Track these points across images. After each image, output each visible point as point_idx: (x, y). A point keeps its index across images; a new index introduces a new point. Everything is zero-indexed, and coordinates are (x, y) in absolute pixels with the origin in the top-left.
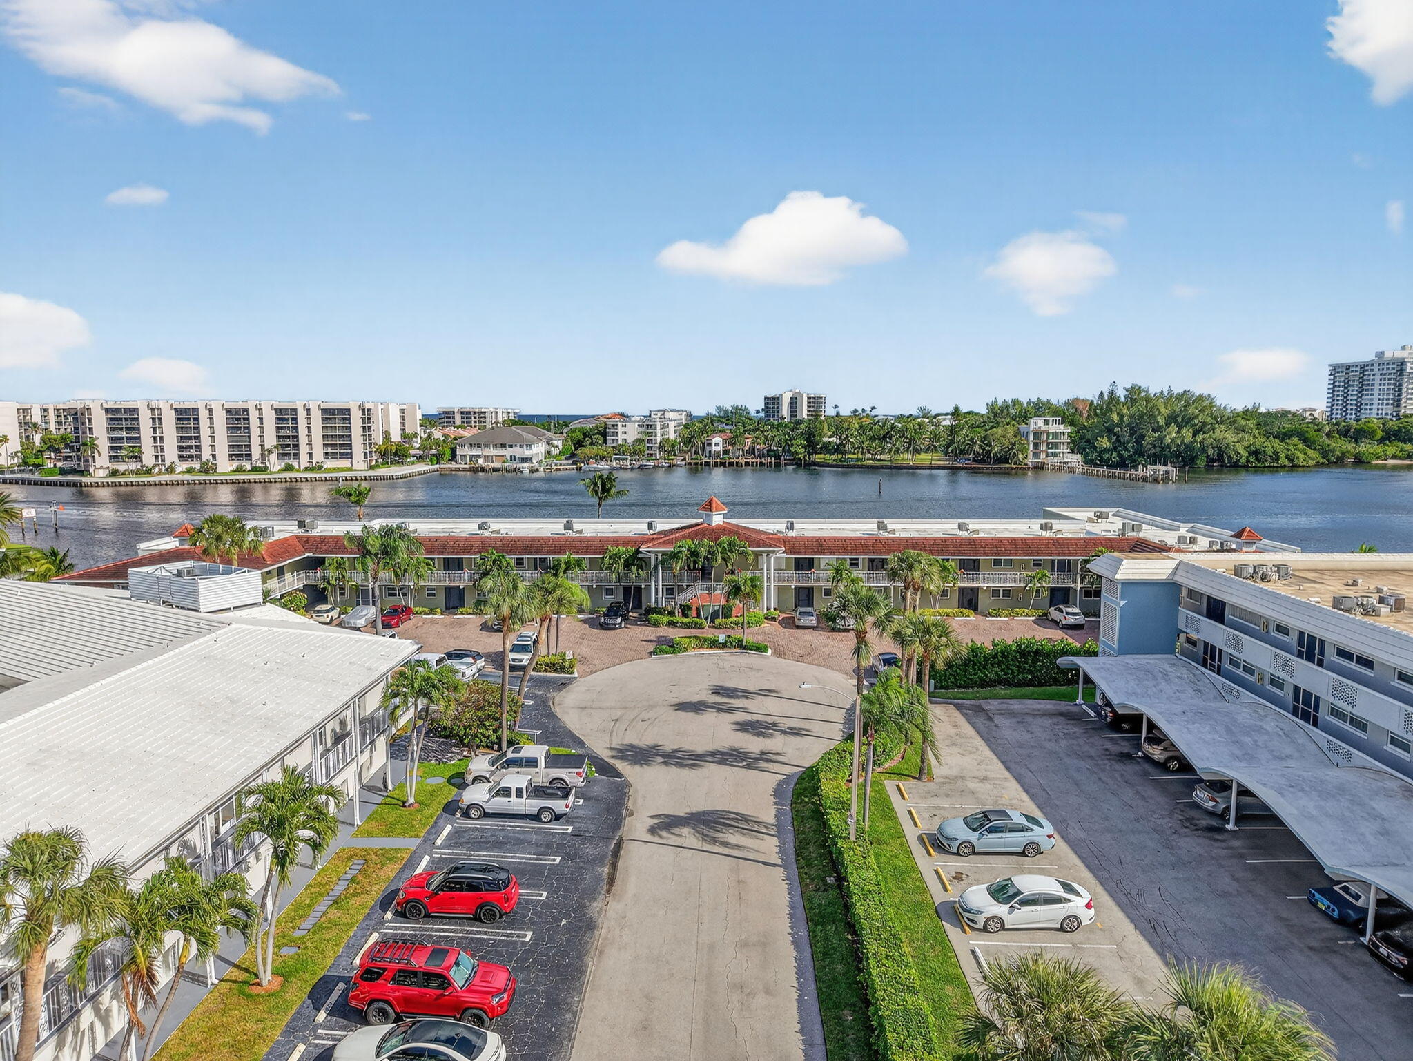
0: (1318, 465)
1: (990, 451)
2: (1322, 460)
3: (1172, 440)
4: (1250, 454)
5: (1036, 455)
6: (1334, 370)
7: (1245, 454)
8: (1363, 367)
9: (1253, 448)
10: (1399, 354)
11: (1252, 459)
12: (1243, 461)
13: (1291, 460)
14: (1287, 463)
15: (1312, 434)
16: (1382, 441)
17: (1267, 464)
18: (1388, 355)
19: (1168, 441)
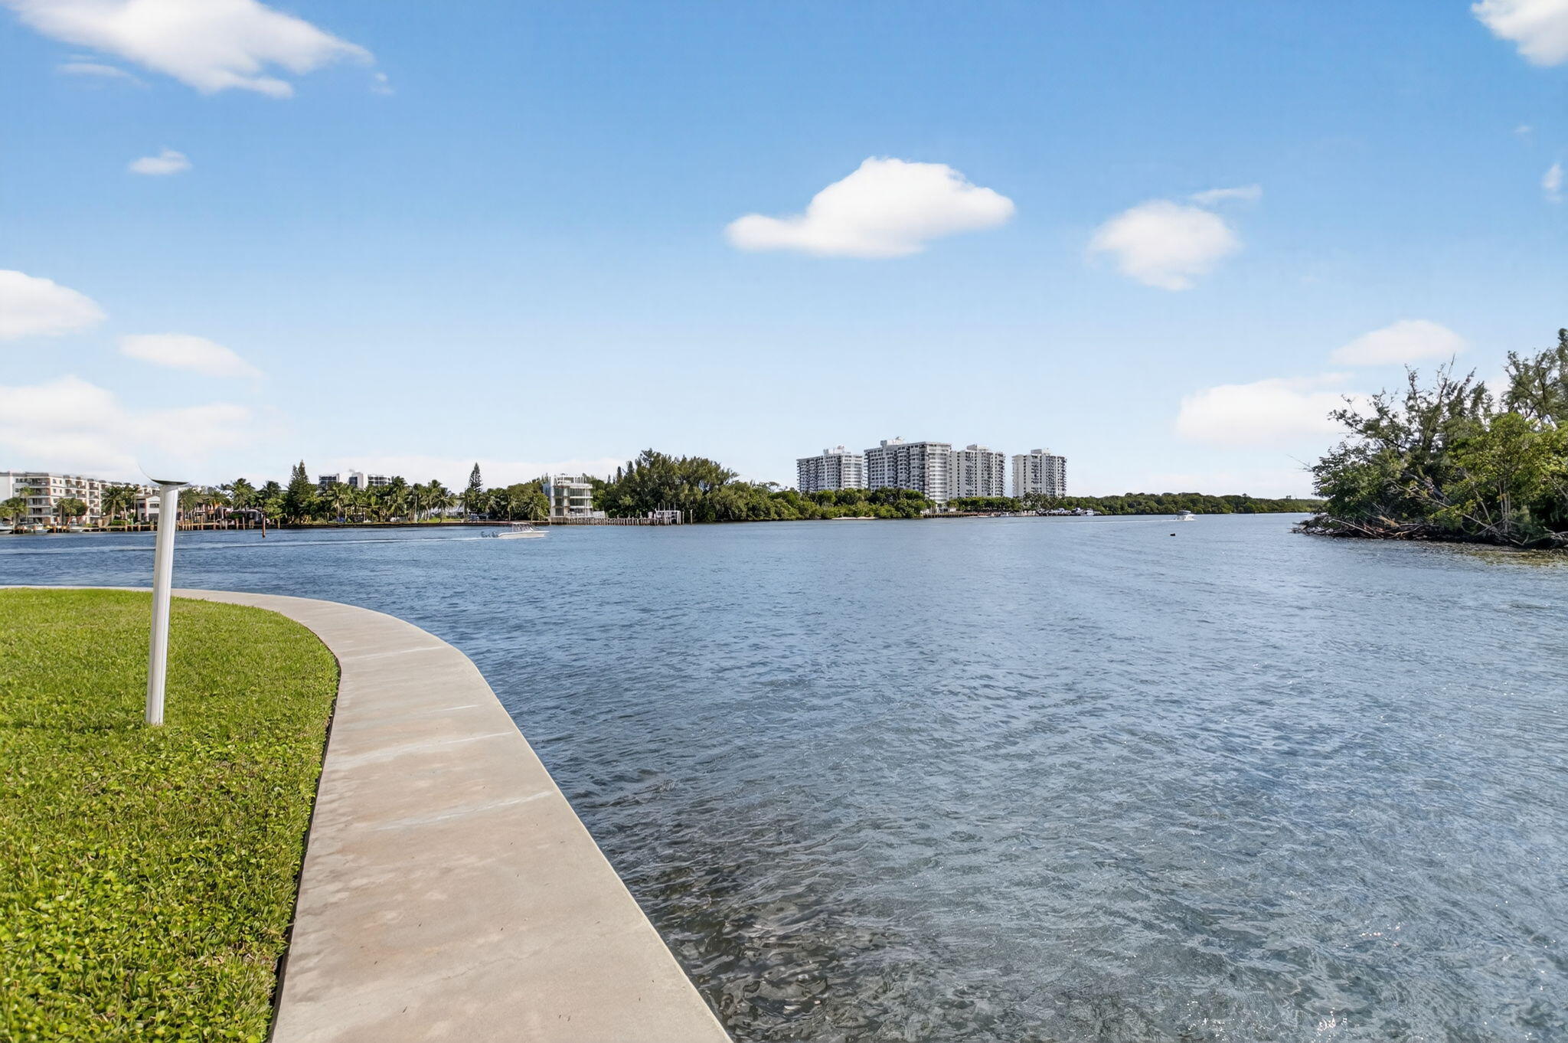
0: (798, 519)
1: (504, 507)
2: (800, 516)
3: (686, 496)
4: (749, 509)
5: (559, 511)
6: (800, 463)
7: (745, 509)
8: (817, 460)
9: (751, 505)
10: (837, 452)
11: (750, 513)
12: (744, 515)
13: (779, 515)
14: (776, 517)
15: (792, 497)
16: (836, 504)
17: (762, 518)
18: (831, 452)
19: (682, 496)
